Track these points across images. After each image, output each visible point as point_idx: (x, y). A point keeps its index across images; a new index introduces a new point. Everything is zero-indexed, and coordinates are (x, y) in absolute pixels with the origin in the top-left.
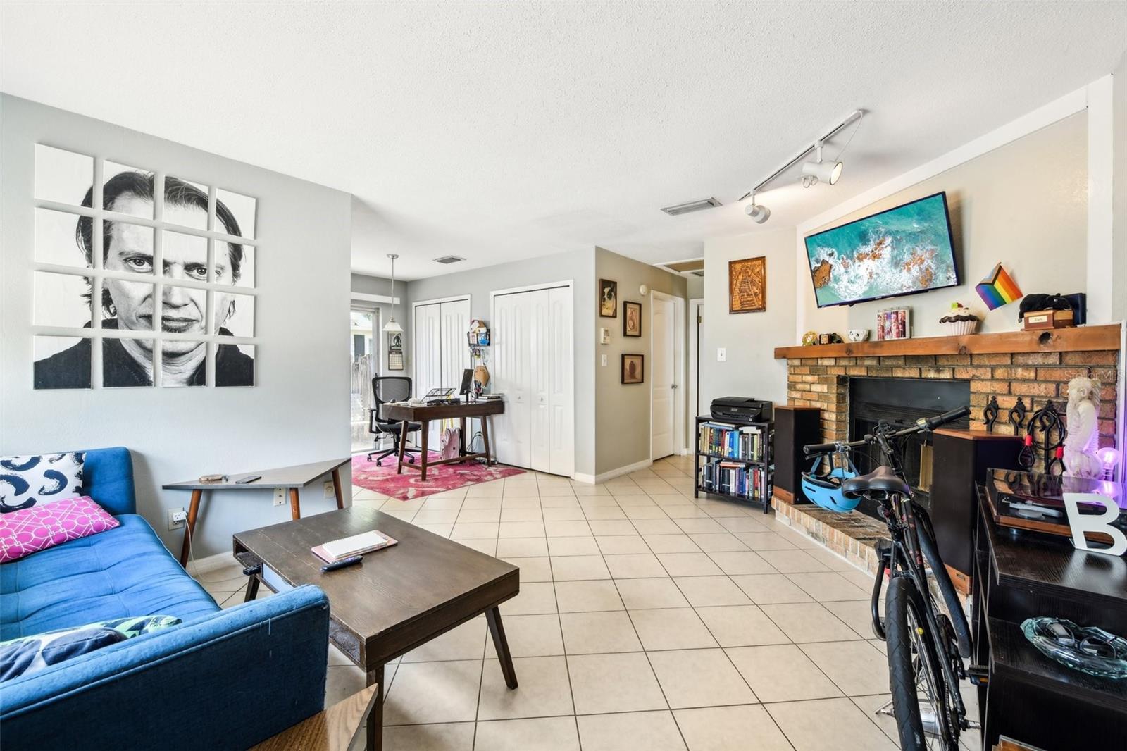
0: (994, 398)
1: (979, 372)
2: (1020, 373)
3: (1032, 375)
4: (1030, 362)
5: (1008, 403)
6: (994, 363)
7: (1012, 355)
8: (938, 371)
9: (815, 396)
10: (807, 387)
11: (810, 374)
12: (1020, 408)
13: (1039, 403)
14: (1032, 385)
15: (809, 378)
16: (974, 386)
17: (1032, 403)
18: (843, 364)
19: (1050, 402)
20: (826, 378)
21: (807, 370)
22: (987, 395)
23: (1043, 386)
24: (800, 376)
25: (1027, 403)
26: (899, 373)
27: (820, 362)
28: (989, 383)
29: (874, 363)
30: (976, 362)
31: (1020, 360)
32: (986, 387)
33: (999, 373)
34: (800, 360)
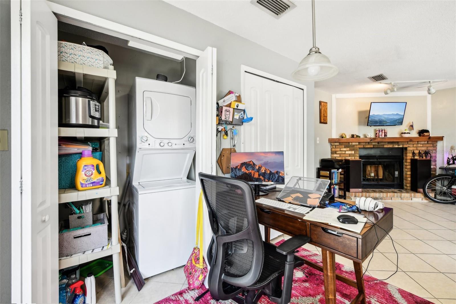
0: (413, 151)
1: (410, 145)
2: (419, 145)
3: (422, 146)
4: (421, 143)
5: (417, 152)
6: (413, 143)
7: (418, 142)
8: (399, 145)
9: (347, 155)
10: (344, 152)
11: (345, 148)
12: (420, 153)
13: (423, 151)
14: (422, 148)
15: (345, 149)
16: (408, 149)
17: (422, 151)
18: (363, 144)
19: (426, 151)
20: (353, 149)
21: (343, 146)
22: (412, 150)
23: (424, 148)
24: (339, 149)
25: (421, 151)
26: (386, 146)
27: (350, 144)
28: (412, 148)
29: (376, 143)
30: (409, 143)
31: (419, 143)
32: (412, 149)
33: (415, 145)
34: (339, 143)
